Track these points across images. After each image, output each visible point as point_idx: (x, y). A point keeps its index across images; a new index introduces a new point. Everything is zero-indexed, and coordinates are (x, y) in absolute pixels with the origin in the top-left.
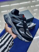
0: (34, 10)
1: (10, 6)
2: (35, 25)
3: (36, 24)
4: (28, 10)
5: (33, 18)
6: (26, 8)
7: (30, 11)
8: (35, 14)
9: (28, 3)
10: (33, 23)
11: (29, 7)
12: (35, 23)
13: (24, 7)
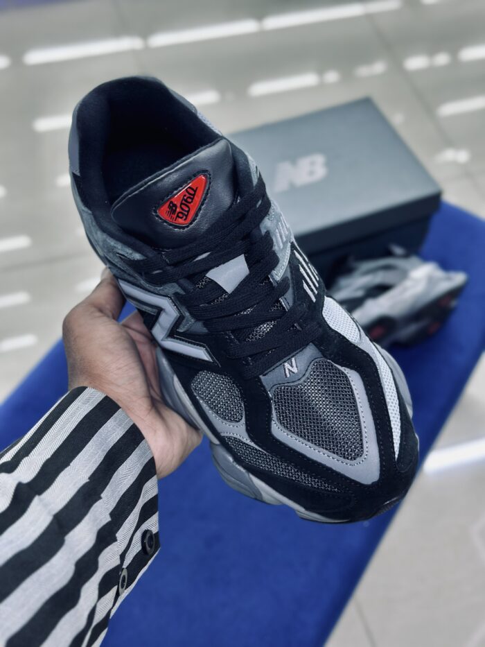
0: (450, 109)
1: (147, 49)
2: (454, 293)
3: (458, 278)
4: (366, 103)
5: (433, 203)
6: (347, 76)
7: (397, 119)
8: (462, 156)
9: (369, 17)
10: (426, 258)
11: (379, 67)
12: (446, 265)
13: (321, 71)
